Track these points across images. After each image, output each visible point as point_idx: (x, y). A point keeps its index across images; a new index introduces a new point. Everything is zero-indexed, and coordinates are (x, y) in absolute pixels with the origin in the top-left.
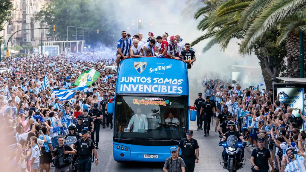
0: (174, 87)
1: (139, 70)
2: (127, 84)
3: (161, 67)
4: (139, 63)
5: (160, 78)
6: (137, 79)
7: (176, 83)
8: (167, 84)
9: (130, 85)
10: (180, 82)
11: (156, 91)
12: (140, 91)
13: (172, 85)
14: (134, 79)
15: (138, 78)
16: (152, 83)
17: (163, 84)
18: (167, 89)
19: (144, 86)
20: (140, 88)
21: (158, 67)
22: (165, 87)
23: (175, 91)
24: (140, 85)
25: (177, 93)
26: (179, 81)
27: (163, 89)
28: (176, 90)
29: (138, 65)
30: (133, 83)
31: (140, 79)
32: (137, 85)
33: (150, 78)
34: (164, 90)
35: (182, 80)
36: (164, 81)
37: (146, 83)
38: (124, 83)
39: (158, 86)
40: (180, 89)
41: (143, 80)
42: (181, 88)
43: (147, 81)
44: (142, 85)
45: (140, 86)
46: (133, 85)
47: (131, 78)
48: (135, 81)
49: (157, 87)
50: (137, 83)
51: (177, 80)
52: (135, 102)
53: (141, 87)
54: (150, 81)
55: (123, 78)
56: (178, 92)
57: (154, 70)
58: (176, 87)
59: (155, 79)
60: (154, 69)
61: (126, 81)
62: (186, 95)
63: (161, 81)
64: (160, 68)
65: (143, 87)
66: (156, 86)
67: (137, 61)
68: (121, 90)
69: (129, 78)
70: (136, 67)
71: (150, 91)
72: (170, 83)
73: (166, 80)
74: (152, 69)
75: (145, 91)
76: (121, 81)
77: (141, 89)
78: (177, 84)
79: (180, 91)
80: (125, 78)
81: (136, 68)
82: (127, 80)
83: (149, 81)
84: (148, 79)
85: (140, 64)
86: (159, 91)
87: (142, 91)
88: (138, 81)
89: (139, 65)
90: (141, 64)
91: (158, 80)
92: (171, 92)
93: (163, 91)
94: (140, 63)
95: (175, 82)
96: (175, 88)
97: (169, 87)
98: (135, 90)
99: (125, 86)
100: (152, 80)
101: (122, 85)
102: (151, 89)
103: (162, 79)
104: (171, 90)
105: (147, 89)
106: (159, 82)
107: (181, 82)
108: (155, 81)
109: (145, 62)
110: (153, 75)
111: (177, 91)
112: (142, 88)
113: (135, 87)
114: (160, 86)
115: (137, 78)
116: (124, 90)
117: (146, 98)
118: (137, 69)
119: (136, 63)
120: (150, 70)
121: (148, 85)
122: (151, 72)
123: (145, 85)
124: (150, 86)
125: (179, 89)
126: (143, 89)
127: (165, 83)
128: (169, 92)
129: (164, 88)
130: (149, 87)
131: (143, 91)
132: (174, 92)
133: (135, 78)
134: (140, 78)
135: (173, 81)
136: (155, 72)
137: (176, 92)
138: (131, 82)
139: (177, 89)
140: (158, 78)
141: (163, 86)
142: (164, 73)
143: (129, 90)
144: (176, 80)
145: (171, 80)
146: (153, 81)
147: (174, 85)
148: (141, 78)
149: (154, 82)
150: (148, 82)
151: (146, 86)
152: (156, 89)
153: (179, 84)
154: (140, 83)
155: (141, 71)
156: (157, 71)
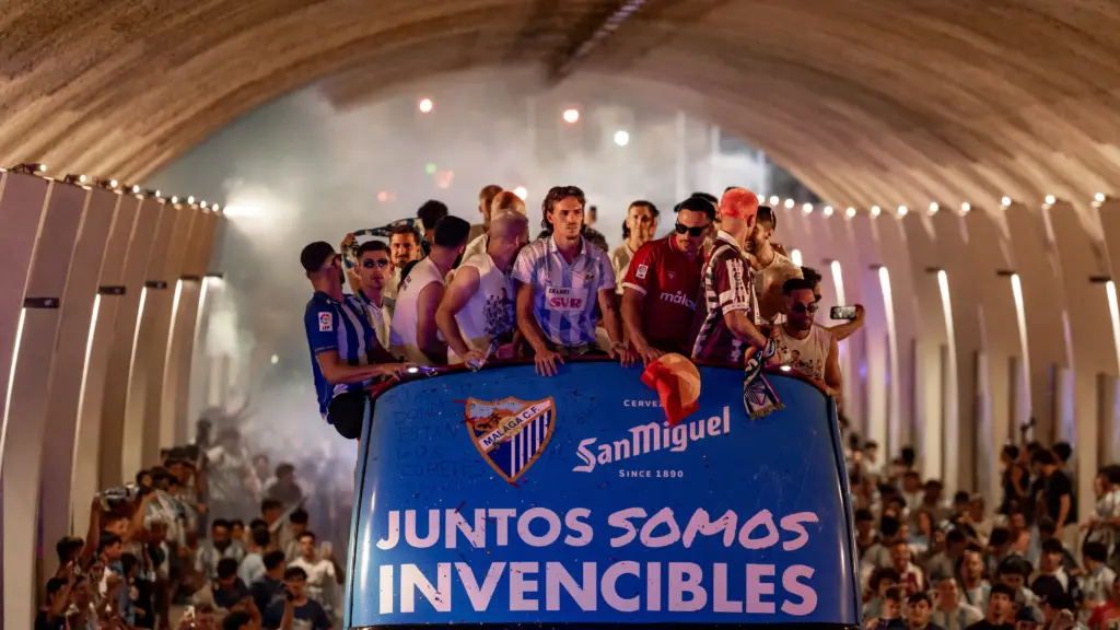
0: (754, 571)
1: (501, 453)
2: (428, 561)
3: (655, 426)
4: (503, 406)
5: (651, 512)
6: (491, 524)
7: (772, 538)
8: (706, 551)
9: (444, 570)
10: (793, 536)
11: (632, 605)
12: (517, 603)
13: (738, 559)
14: (471, 521)
15: (502, 515)
16: (603, 554)
17: (676, 553)
18: (707, 583)
19: (542, 568)
20: (518, 586)
21: (636, 431)
22: (696, 571)
23: (764, 598)
24: (514, 565)
25: (778, 607)
26: (791, 522)
27: (676, 587)
28: (769, 588)
29: (495, 418)
30: (464, 551)
31: (513, 523)
32: (496, 569)
33: (585, 513)
34: (685, 593)
35: (811, 517)
36: (682, 529)
37: (559, 552)
38: (402, 554)
39: (644, 570)
40: (801, 579)
41: (539, 527)
42: (808, 572)
43: (565, 531)
44: (533, 567)
45: (519, 569)
46: (466, 572)
47: (454, 518)
48: (478, 539)
49: (637, 574)
50: (492, 552)
51: (777, 521)
53: (527, 577)
54: (587, 534)
55: (395, 516)
57: (607, 455)
58: (770, 570)
59: (617, 519)
60: (607, 447)
61: (413, 540)
63: (662, 530)
64: (646, 437)
65: (540, 577)
66: (632, 567)
67: (488, 397)
68: (386, 606)
69: (434, 515)
70: (479, 434)
71: (586, 601)
72: (728, 541)
73: (700, 521)
74: (594, 449)
75: (553, 604)
77: (527, 596)
78: (779, 544)
79: (798, 600)
80: (411, 515)
81: (484, 445)
82: (422, 531)
83: (577, 534)
84: (573, 517)
85: (509, 413)
86: (654, 604)
87: (533, 605)
88: (502, 539)
89: (505, 421)
90: (515, 413)
91: (638, 523)
92: (736, 607)
93: (676, 604)
94: (510, 404)
95: (761, 532)
96: (764, 579)
97: (720, 571)
99: (411, 573)
100: (598, 522)
101: (386, 572)
102: (593, 593)
103: (666, 515)
104: (737, 590)
105: (565, 595)
106: (648, 541)
107: (800, 529)
108: (624, 531)
109: (540, 398)
110: (604, 492)
111: (780, 595)
112: (533, 586)
113: (480, 581)
114: (654, 569)
115: (493, 513)
116: (408, 606)
118: (491, 454)
119: (479, 410)
120: (582, 449)
121: (573, 560)
122: (589, 469)
123: (549, 565)
124: (590, 568)
126: (540, 595)
127: (687, 543)
128: (723, 605)
129: (686, 577)
130: (579, 579)
131: (542, 603)
132: (756, 604)
133: (480, 514)
134: (512, 512)
136: (615, 465)
137: (769, 608)
138: (451, 543)
139: (776, 579)
140: (640, 512)
141: (676, 569)
142: (681, 474)
143: (443, 603)
144: (764, 517)
145: (731, 517)
146: (604, 532)
147: (758, 556)
148: (519, 514)
149: (616, 543)
150: (570, 541)
151: (556, 573)
152: (628, 586)
153: (788, 546)
154: (518, 551)
155: (519, 466)
156: (632, 463)
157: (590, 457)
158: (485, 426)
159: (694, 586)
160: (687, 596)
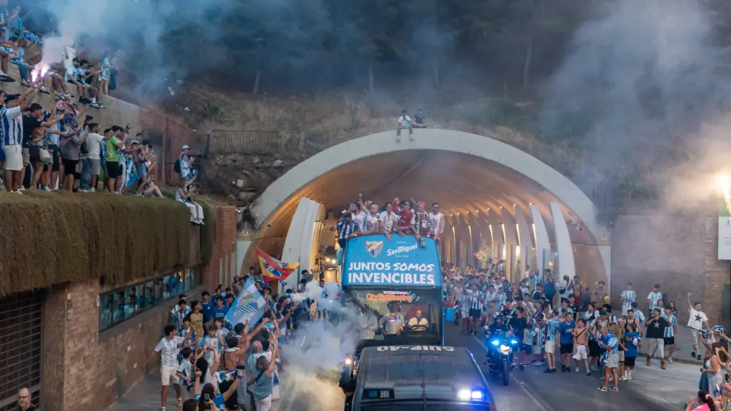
0: (421, 276)
1: (373, 252)
2: (358, 273)
3: (402, 247)
5: (402, 264)
6: (371, 265)
7: (425, 269)
8: (412, 272)
9: (361, 274)
11: (397, 282)
12: (376, 281)
13: (419, 273)
14: (367, 265)
15: (373, 264)
16: (392, 271)
17: (407, 272)
18: (413, 278)
20: (376, 278)
21: (399, 248)
22: (410, 275)
23: (424, 281)
25: (426, 283)
26: (429, 266)
27: (407, 278)
28: (425, 279)
29: (372, 245)
30: (365, 271)
31: (375, 266)
32: (371, 275)
33: (389, 264)
34: (408, 280)
35: (433, 265)
36: (408, 266)
37: (384, 271)
38: (353, 271)
39: (400, 275)
41: (380, 266)
42: (432, 276)
43: (385, 267)
44: (379, 274)
45: (376, 274)
46: (365, 274)
47: (363, 264)
48: (368, 268)
50: (371, 271)
51: (426, 266)
52: (369, 297)
53: (377, 276)
54: (389, 268)
55: (352, 263)
56: (429, 283)
57: (393, 253)
58: (425, 275)
59: (395, 265)
60: (393, 251)
61: (356, 269)
62: (439, 285)
63: (404, 267)
64: (401, 249)
65: (380, 276)
66: (398, 274)
67: (371, 240)
68: (350, 281)
69: (359, 263)
70: (368, 248)
71: (389, 281)
72: (417, 270)
73: (411, 266)
74: (391, 251)
75: (383, 281)
76: (349, 269)
78: (427, 270)
79: (430, 281)
80: (355, 263)
81: (369, 250)
82: (357, 266)
84: (387, 264)
86: (402, 282)
87: (378, 282)
88: (373, 269)
90: (375, 244)
91: (399, 266)
92: (418, 283)
93: (407, 282)
94: (374, 242)
95: (423, 268)
96: (424, 277)
97: (415, 275)
98: (368, 280)
99: (355, 275)
100: (391, 265)
101: (350, 274)
102: (391, 279)
103: (405, 264)
104: (418, 279)
105: (385, 280)
106: (401, 269)
107: (431, 268)
108: (396, 268)
109: (380, 241)
110: (393, 260)
111: (427, 280)
113: (368, 276)
114: (402, 275)
115: (371, 263)
116: (354, 281)
117: (385, 292)
118: (371, 252)
119: (368, 243)
120: (388, 251)
121: (386, 273)
122: (390, 255)
123: (382, 273)
124: (390, 274)
125: (429, 279)
126: (380, 279)
127: (409, 269)
128: (416, 282)
130: (388, 276)
131: (380, 281)
132: (422, 282)
133: (368, 263)
135: (420, 267)
137: (424, 283)
138: (363, 269)
139: (426, 277)
140: (399, 264)
141: (407, 275)
142: (407, 256)
143: (361, 280)
144: (424, 265)
145: (417, 265)
146: (393, 268)
147: (422, 273)
148: (376, 263)
149: (395, 269)
150: (386, 269)
151: (383, 275)
152: (397, 278)
153: (429, 271)
154: (376, 271)
155: (376, 254)
156: (397, 254)
157: (390, 253)
158: (369, 246)
159: (410, 278)
160: (409, 280)
